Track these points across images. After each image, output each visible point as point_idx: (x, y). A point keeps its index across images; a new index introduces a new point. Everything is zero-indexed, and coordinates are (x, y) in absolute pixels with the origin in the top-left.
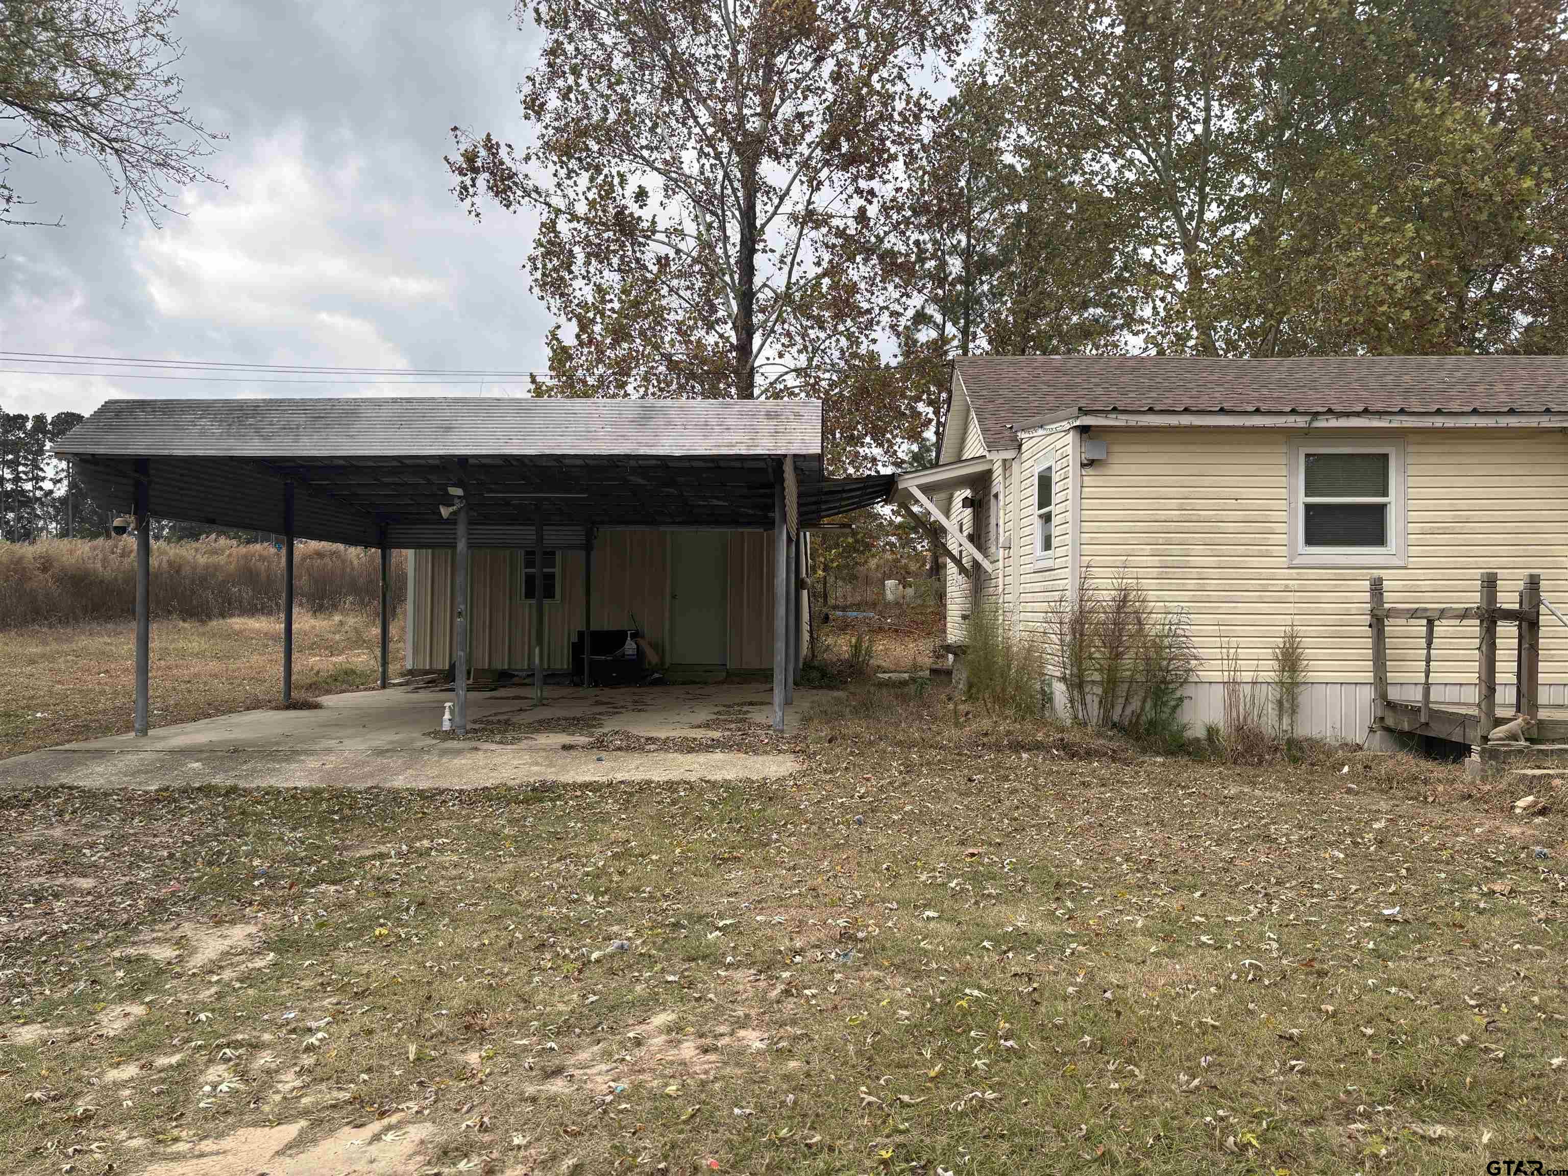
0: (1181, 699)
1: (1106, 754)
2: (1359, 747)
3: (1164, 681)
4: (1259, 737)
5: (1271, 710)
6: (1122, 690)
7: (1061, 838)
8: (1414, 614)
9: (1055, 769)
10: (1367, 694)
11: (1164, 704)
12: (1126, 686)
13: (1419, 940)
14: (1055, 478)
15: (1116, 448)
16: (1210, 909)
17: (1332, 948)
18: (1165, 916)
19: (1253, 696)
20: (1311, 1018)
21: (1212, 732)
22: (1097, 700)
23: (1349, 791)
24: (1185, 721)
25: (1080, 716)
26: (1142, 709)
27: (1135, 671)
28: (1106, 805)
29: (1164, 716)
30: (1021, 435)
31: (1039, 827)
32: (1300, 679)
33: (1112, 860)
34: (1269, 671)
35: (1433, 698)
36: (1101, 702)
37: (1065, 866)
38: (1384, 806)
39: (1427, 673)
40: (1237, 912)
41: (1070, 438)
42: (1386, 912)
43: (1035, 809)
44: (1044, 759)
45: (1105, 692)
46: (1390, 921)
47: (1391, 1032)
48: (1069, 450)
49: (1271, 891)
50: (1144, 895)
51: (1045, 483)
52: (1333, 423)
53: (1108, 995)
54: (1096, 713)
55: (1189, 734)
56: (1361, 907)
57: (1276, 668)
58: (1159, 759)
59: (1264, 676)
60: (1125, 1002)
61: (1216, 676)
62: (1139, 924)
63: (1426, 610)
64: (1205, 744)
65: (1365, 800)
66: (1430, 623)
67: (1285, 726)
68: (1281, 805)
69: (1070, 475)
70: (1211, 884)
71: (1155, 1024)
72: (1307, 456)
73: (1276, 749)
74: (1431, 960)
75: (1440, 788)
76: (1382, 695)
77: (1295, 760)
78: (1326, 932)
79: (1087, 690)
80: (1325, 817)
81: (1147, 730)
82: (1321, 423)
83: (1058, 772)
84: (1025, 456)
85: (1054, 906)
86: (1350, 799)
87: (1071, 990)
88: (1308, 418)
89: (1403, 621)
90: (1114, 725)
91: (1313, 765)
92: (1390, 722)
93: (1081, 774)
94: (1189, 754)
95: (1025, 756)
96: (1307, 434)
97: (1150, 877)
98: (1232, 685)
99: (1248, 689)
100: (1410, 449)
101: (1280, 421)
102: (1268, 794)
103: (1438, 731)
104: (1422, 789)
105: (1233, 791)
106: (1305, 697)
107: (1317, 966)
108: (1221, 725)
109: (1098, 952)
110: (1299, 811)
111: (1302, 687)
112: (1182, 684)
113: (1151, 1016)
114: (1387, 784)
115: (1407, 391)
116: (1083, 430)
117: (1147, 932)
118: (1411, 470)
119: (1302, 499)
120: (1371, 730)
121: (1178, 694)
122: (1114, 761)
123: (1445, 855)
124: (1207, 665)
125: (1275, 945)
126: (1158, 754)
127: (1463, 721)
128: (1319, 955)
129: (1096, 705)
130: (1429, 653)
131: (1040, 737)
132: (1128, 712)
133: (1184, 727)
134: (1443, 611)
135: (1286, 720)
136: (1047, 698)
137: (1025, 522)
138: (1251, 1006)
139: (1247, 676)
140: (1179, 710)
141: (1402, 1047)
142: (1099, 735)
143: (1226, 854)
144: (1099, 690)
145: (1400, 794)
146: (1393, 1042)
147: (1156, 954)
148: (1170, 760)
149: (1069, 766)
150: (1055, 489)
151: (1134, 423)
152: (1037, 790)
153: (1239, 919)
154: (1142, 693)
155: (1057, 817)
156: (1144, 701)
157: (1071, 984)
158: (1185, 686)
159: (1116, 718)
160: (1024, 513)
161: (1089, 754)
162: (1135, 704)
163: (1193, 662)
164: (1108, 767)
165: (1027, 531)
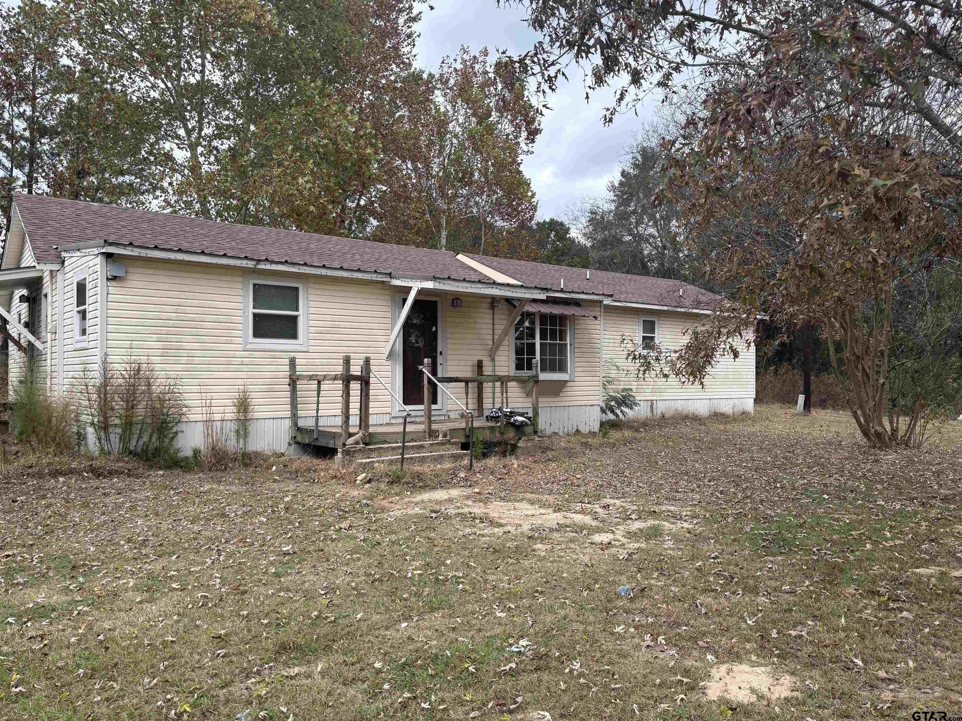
0: (176, 433)
1: (123, 473)
2: (283, 454)
3: (164, 422)
4: (226, 453)
5: (233, 436)
6: (136, 430)
7: (82, 533)
8: (311, 378)
9: (84, 486)
10: (288, 423)
11: (165, 436)
12: (139, 426)
13: (299, 562)
14: (89, 286)
15: (131, 270)
16: (181, 565)
17: (251, 576)
18: (151, 576)
19: (222, 428)
20: (234, 621)
21: (196, 452)
22: (118, 437)
23: (275, 481)
24: (179, 446)
25: (106, 448)
26: (150, 441)
27: (145, 416)
28: (118, 507)
29: (165, 444)
30: (64, 254)
31: (65, 529)
32: (249, 417)
33: (118, 544)
34: (231, 413)
35: (320, 424)
36: (120, 438)
37: (82, 553)
38: (292, 487)
39: (317, 410)
40: (199, 564)
41: (98, 260)
42: (284, 549)
43: (64, 517)
44: (76, 481)
45: (124, 431)
46: (286, 554)
47: (278, 619)
48: (98, 268)
49: (221, 548)
50: (138, 564)
51: (81, 288)
52: (268, 267)
53: (101, 637)
54: (117, 446)
55: (181, 455)
56: (272, 548)
57: (235, 411)
58: (161, 472)
59: (229, 416)
60: (113, 640)
61: (199, 417)
62: (131, 584)
63: (317, 375)
64: (192, 460)
65: (282, 485)
66: (319, 383)
67: (241, 445)
68: (234, 493)
69: (99, 285)
70: (185, 549)
71: (132, 650)
72: (254, 285)
73: (236, 460)
74: (304, 573)
75: (322, 474)
76: (295, 424)
77: (246, 465)
78: (250, 567)
79: (110, 431)
80: (259, 498)
81: (153, 454)
82: (262, 266)
83: (86, 488)
84: (67, 270)
85: (68, 583)
86: (274, 486)
87: (73, 640)
88: (254, 263)
89: (306, 382)
90: (131, 452)
91: (256, 467)
92: (299, 439)
93: (103, 488)
94: (181, 467)
95: (61, 479)
96: (254, 272)
97: (144, 552)
98: (209, 422)
99: (219, 424)
100: (310, 285)
101: (238, 263)
102: (228, 488)
103: (322, 442)
104: (312, 475)
105: (207, 487)
106: (252, 427)
107: (241, 588)
108: (202, 448)
109: (98, 609)
110: (244, 496)
111: (251, 422)
112: (177, 423)
113: (130, 645)
114: (295, 475)
115: (312, 253)
116: (109, 256)
117: (136, 588)
118: (311, 297)
119: (251, 310)
120: (290, 444)
121: (175, 430)
122: (129, 477)
123: (320, 511)
124: (193, 410)
125: (218, 581)
126: (160, 469)
127: (334, 436)
128: (243, 582)
129: (117, 440)
130: (318, 400)
131: (74, 465)
132: (141, 443)
133: (179, 450)
134: (325, 376)
135: (241, 441)
136: (81, 437)
137: (67, 315)
138: (198, 623)
139: (217, 417)
140: (175, 440)
141: (283, 626)
142: (118, 460)
143: (196, 528)
144: (119, 430)
145: (301, 479)
146: (278, 625)
147: (141, 602)
148: (168, 472)
149: (95, 483)
150: (89, 293)
151: (144, 255)
152: (68, 502)
153: (199, 568)
154: (150, 431)
155: (81, 520)
156: (151, 436)
157: (74, 636)
158: (179, 424)
159: (132, 448)
160: (67, 309)
161: (111, 473)
162: (145, 438)
163: (184, 409)
164: (124, 481)
165: (69, 321)
